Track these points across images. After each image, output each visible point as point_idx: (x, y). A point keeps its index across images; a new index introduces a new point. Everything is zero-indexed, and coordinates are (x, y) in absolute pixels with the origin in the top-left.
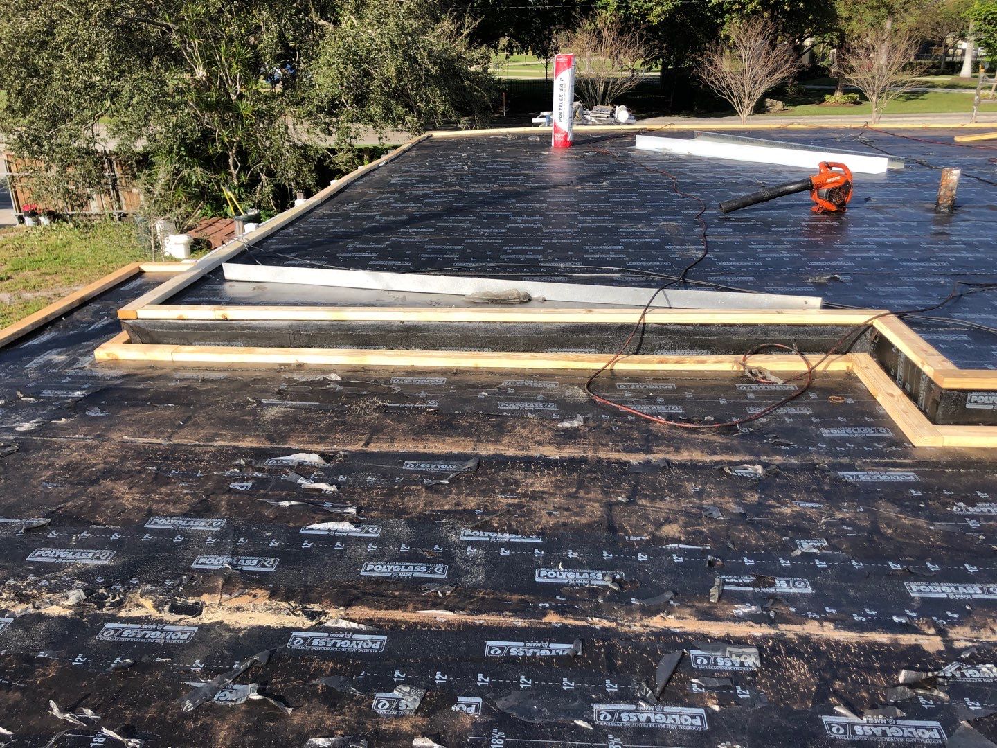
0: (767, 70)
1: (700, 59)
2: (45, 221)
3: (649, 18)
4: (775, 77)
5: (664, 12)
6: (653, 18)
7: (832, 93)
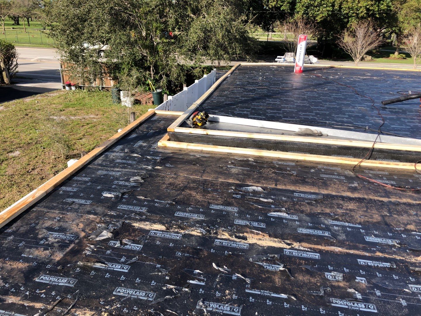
0: (368, 43)
1: (339, 37)
2: (73, 88)
3: (316, 18)
4: (372, 46)
5: (323, 17)
6: (319, 19)
7: (394, 53)
